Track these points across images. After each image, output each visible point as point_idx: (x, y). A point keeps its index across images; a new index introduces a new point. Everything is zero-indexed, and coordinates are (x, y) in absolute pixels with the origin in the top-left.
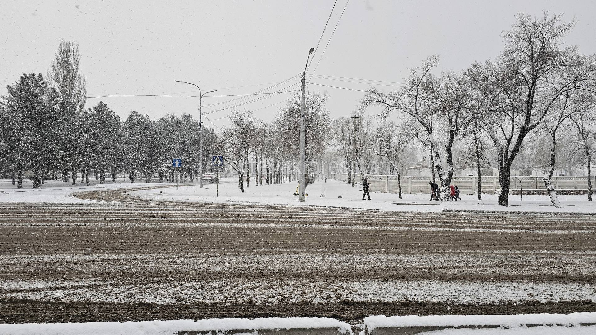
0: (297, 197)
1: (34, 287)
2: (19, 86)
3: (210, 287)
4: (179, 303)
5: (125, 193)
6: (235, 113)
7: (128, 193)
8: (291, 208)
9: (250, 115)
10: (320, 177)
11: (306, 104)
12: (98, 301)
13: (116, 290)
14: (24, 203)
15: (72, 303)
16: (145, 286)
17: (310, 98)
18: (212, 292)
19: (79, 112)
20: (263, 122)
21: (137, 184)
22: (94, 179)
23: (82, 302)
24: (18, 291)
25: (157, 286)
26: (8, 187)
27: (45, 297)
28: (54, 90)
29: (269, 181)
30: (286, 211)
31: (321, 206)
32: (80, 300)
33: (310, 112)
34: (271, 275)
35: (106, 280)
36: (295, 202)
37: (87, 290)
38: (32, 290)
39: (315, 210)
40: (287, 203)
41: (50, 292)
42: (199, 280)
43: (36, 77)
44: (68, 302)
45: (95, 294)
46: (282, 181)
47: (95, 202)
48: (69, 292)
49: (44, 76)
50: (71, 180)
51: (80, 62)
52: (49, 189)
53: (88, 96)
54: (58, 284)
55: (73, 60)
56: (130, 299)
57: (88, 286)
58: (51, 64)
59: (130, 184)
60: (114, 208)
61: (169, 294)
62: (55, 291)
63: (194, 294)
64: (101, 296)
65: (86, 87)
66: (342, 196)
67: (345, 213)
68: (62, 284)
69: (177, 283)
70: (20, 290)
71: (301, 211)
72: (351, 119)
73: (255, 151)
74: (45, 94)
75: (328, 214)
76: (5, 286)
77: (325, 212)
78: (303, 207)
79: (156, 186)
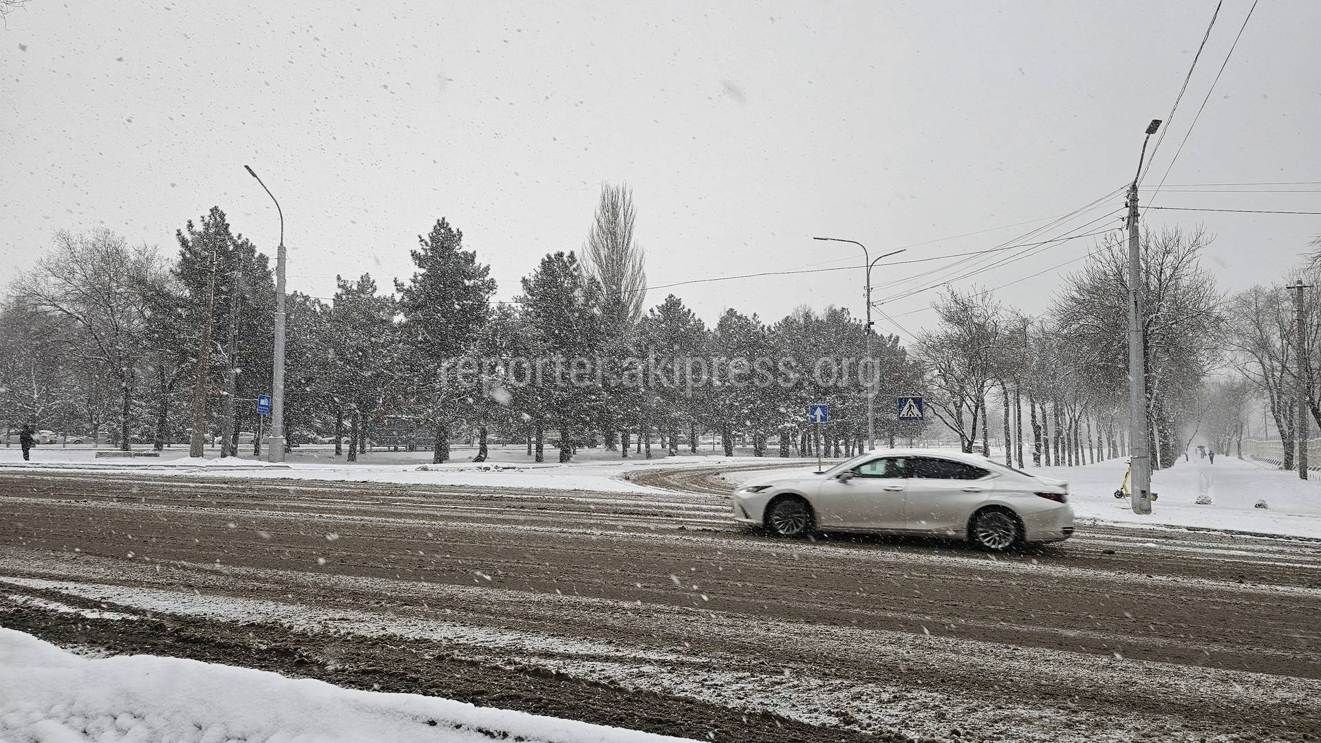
0: (1127, 502)
1: (572, 650)
2: (540, 277)
3: (913, 702)
4: (847, 727)
5: (716, 477)
6: (949, 296)
7: (721, 476)
8: (1111, 530)
9: (987, 300)
10: (1192, 449)
11: (1142, 262)
12: (682, 695)
13: (714, 677)
14: (547, 490)
15: (638, 692)
16: (771, 677)
17: (1152, 245)
18: (921, 715)
19: (633, 318)
20: (1021, 314)
21: (738, 458)
22: (659, 446)
23: (656, 693)
24: (548, 655)
25: (796, 683)
26: (520, 459)
27: (592, 674)
28: (593, 280)
29: (1043, 457)
30: (1097, 536)
31: (1203, 529)
32: (651, 689)
33: (1154, 281)
34: (1070, 696)
35: (694, 654)
36: (1122, 515)
37: (663, 670)
38: (570, 657)
39: (1184, 538)
40: (1096, 517)
41: (599, 665)
42: (887, 681)
43: (565, 259)
44: (631, 690)
45: (676, 680)
46: (1077, 457)
47: (662, 492)
48: (632, 670)
49: (577, 256)
50: (620, 447)
51: (634, 223)
52: (585, 464)
53: (648, 286)
54: (609, 650)
55: (623, 219)
56: (744, 701)
57: (663, 663)
58: (587, 233)
59: (723, 458)
60: (698, 506)
61: (822, 704)
62: (608, 664)
63: (878, 712)
64: (687, 687)
65: (645, 269)
66: (1268, 503)
67: (1281, 552)
68: (618, 651)
69: (838, 682)
70: (551, 654)
71: (1140, 539)
72: (1284, 291)
73: (1002, 384)
74: (579, 289)
75: (1226, 552)
76: (527, 642)
77: (1215, 545)
78: (1144, 527)
79: (776, 462)
